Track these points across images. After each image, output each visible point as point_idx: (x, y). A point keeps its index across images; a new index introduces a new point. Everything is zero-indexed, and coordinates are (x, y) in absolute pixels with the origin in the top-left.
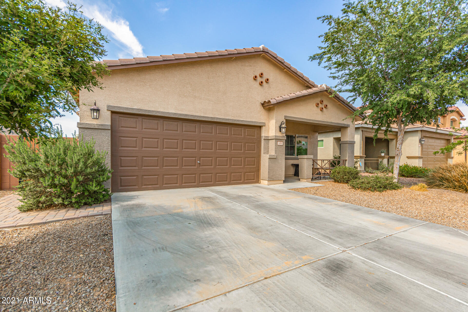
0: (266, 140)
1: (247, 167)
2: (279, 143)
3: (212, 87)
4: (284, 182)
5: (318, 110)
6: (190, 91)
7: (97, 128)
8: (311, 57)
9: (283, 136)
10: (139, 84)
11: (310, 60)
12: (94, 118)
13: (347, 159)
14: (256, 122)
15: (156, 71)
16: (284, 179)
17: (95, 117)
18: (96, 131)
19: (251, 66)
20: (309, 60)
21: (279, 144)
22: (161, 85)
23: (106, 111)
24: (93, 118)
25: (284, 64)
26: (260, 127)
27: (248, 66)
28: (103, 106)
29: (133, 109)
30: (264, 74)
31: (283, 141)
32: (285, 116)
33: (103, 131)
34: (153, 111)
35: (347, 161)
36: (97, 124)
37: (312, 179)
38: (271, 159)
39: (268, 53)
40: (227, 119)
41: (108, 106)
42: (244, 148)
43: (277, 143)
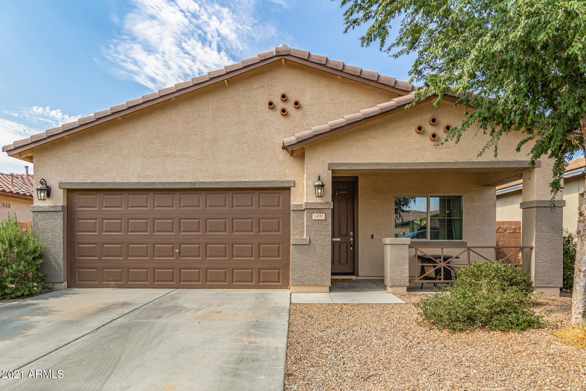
0: (298, 212)
1: (263, 260)
2: (315, 216)
3: (192, 136)
4: (331, 289)
5: (426, 141)
6: (159, 148)
7: (48, 210)
8: (363, 38)
9: (327, 203)
10: (93, 151)
11: (365, 44)
12: (41, 200)
13: (534, 244)
14: (274, 181)
15: (114, 130)
16: (330, 285)
17: (42, 198)
18: (49, 214)
19: (263, 87)
20: (362, 46)
21: (316, 218)
22: (119, 146)
23: (58, 189)
24: (40, 198)
25: (328, 65)
26: (289, 189)
27: (256, 89)
28: (53, 183)
29: (86, 183)
30: (288, 95)
31: (326, 211)
32: (330, 165)
33: (55, 213)
34: (109, 183)
35: (534, 251)
36: (48, 206)
37: (409, 289)
38: (297, 247)
39: (289, 55)
40: (217, 182)
41: (60, 184)
42: (257, 228)
43: (312, 216)
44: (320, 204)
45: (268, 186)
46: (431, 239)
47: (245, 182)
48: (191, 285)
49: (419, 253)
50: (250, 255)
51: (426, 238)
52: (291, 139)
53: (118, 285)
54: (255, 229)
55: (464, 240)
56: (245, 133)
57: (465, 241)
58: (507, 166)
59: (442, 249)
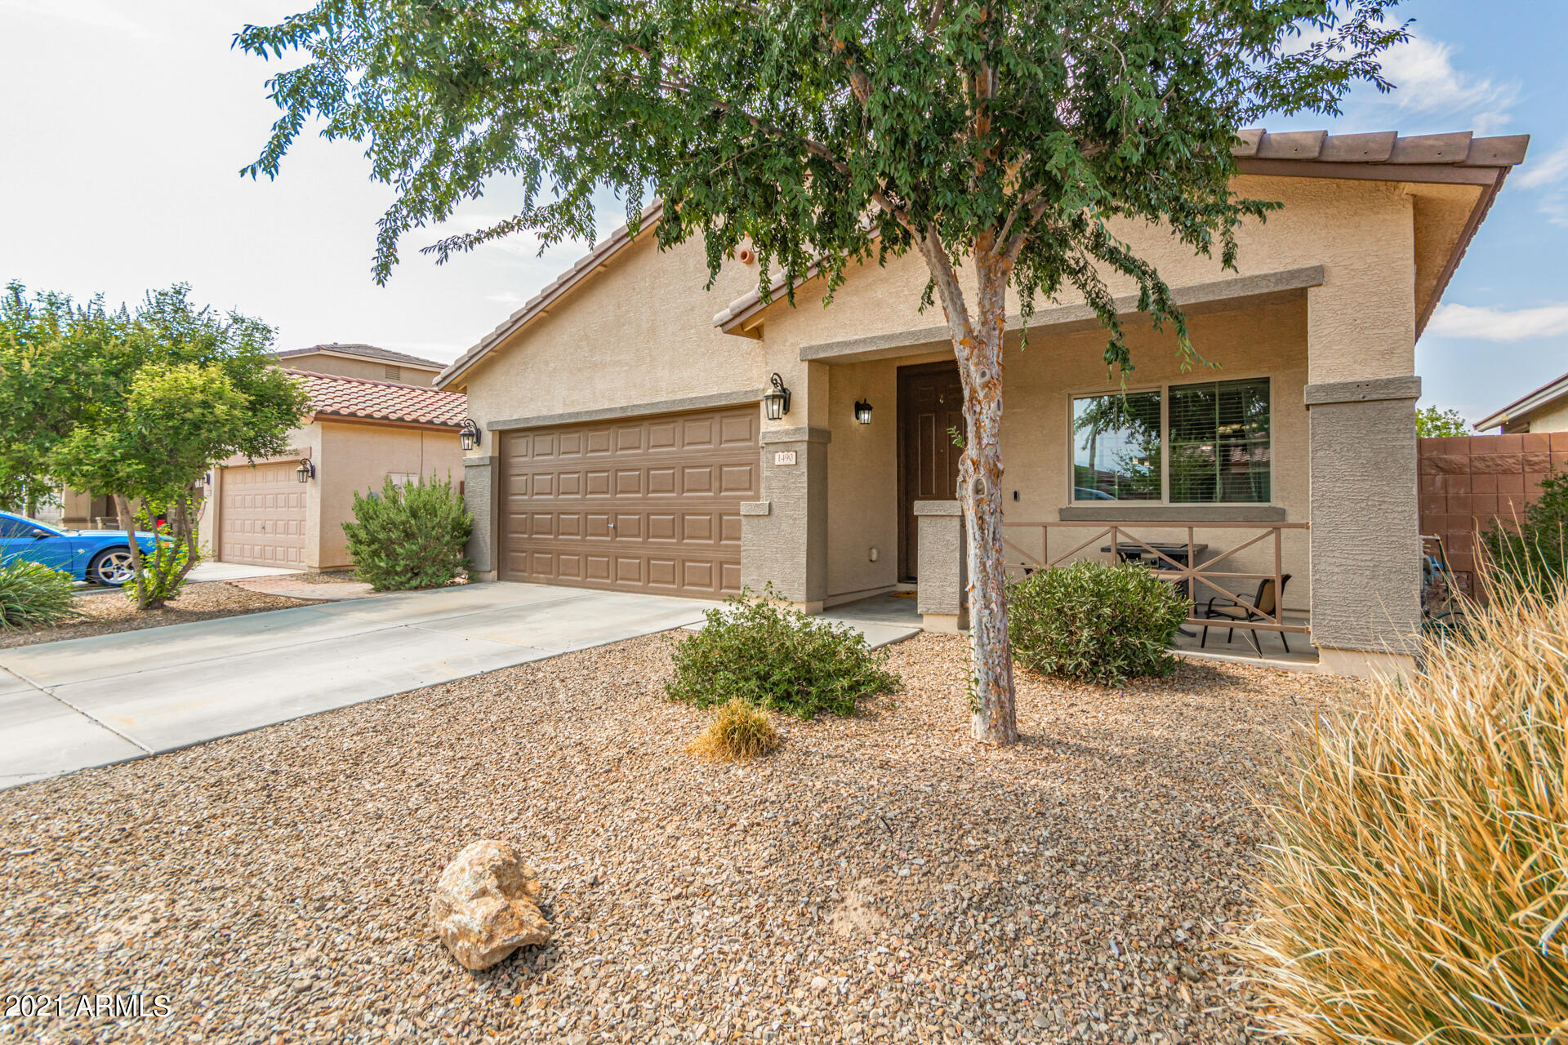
2: (781, 458)
9: (798, 430)
16: (804, 600)
18: (479, 469)
21: (782, 463)
23: (488, 432)
28: (483, 424)
31: (798, 447)
33: (484, 468)
35: (1308, 537)
36: (477, 459)
38: (751, 519)
41: (488, 424)
42: (718, 484)
43: (774, 459)
44: (787, 433)
45: (723, 403)
46: (1172, 499)
47: (691, 399)
48: (629, 586)
49: (1121, 539)
50: (708, 534)
51: (1160, 498)
52: (725, 313)
53: (548, 579)
54: (715, 484)
55: (1275, 502)
56: (692, 310)
57: (1280, 505)
58: (1211, 298)
59: (1191, 528)
